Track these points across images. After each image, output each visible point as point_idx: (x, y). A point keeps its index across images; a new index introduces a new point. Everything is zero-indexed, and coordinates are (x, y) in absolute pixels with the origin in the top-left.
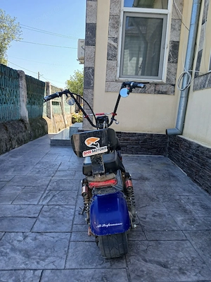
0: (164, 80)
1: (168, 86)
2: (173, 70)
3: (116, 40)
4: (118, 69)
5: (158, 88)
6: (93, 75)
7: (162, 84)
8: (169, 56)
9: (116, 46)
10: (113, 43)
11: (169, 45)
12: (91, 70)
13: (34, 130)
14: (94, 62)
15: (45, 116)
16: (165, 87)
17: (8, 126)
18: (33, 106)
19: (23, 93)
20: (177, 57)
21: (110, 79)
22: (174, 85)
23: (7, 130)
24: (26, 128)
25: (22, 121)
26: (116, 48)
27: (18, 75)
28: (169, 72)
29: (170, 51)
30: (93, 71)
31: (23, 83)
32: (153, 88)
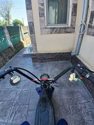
0: (69, 26)
1: (71, 29)
2: (74, 20)
3: (43, 5)
4: (46, 21)
5: (66, 30)
6: (33, 26)
7: (68, 28)
8: (72, 12)
9: (43, 8)
10: (41, 7)
11: (72, 6)
12: (32, 24)
13: (17, 49)
14: (33, 19)
15: (22, 40)
16: (70, 29)
17: (2, 54)
18: (15, 39)
19: (7, 35)
20: (76, 13)
21: (42, 27)
22: (74, 28)
23: (2, 56)
24: (12, 50)
25: (10, 47)
26: (43, 10)
27: (3, 28)
28: (72, 21)
29: (73, 9)
30: (33, 24)
31: (6, 31)
32: (64, 30)
